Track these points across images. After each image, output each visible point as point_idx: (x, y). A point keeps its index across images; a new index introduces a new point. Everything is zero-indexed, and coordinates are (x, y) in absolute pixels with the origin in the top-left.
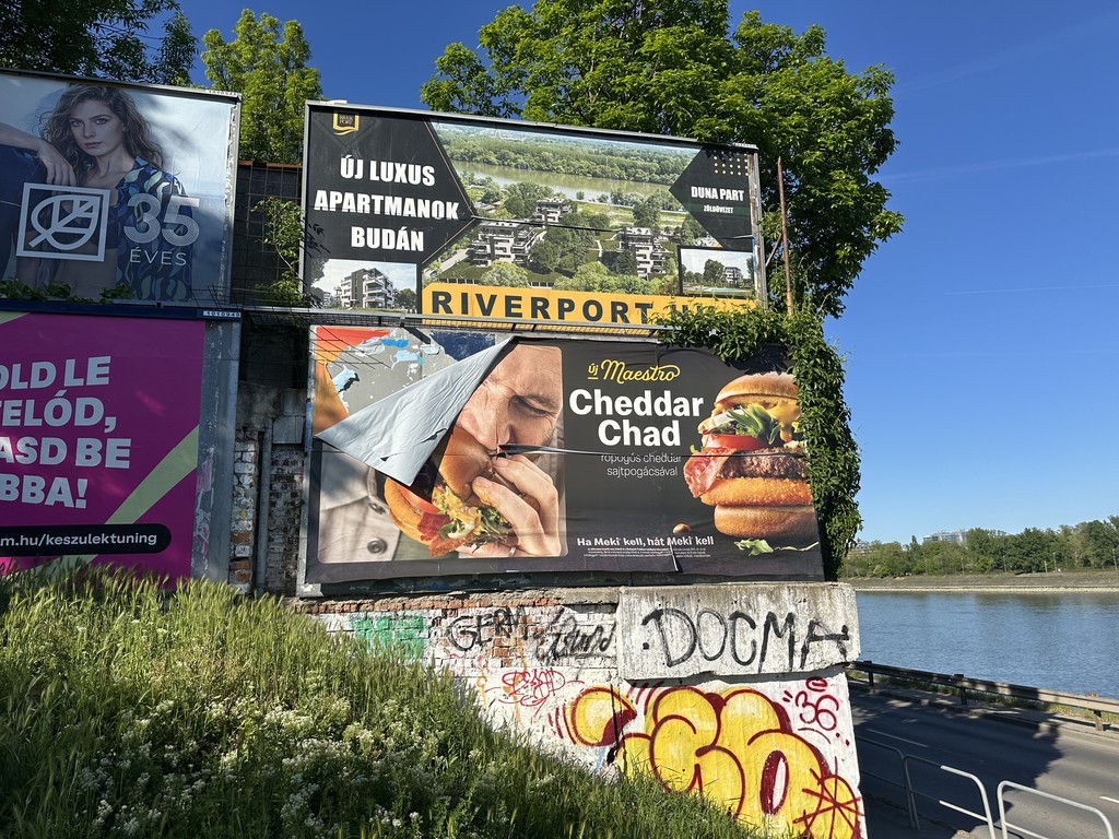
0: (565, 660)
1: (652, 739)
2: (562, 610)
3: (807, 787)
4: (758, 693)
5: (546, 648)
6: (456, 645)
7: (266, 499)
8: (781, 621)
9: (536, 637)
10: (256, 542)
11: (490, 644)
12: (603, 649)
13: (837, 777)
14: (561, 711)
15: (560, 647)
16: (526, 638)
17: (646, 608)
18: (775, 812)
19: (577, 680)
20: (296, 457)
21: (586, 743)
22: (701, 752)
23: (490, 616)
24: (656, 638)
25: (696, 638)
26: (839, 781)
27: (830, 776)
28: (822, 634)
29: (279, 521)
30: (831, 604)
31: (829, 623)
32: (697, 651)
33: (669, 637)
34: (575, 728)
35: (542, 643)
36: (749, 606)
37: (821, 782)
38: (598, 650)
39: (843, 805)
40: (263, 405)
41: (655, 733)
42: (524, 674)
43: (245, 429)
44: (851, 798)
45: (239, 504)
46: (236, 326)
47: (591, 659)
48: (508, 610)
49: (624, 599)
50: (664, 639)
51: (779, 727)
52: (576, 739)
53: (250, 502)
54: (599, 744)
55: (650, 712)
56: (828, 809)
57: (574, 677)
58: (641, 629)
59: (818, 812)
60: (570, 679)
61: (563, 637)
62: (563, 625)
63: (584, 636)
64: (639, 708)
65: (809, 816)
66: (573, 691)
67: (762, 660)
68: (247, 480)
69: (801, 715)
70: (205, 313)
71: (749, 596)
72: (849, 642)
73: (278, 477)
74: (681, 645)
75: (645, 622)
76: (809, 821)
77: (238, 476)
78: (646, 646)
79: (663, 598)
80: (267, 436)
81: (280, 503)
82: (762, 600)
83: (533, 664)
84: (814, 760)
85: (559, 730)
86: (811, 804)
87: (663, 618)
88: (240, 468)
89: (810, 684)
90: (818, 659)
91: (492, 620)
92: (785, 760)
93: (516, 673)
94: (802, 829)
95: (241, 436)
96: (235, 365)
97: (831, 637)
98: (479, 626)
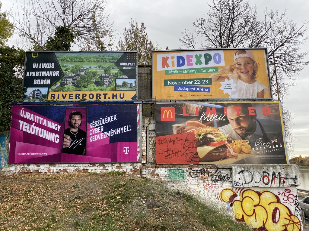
0: (219, 182)
1: (242, 202)
2: (217, 170)
3: (285, 217)
4: (271, 192)
5: (214, 178)
6: (192, 177)
7: (148, 142)
8: (277, 174)
9: (211, 176)
10: (146, 152)
11: (200, 177)
12: (228, 179)
13: (294, 215)
14: (218, 194)
15: (217, 178)
16: (208, 176)
17: (239, 170)
18: (276, 223)
19: (222, 186)
20: (154, 133)
21: (225, 201)
22: (255, 206)
23: (199, 170)
24: (242, 177)
25: (253, 178)
26: (295, 217)
27: (292, 215)
28: (289, 177)
29: (151, 147)
30: (291, 170)
31: (291, 175)
32: (253, 181)
33: (245, 177)
34: (222, 198)
35: (212, 177)
36: (267, 170)
37: (290, 216)
38: (227, 180)
39: (296, 223)
40: (147, 121)
41: (243, 200)
42: (208, 184)
43: (143, 127)
44: (298, 221)
45: (143, 143)
46: (141, 104)
47: (225, 182)
48: (204, 169)
49: (233, 167)
50: (244, 177)
51: (277, 201)
52: (222, 200)
53: (145, 143)
54: (228, 202)
55: (241, 195)
56: (292, 224)
57: (221, 186)
58: (238, 175)
59: (289, 224)
60: (220, 186)
61: (218, 176)
62: (218, 173)
63: (223, 176)
64: (238, 194)
65: (286, 225)
66: (221, 189)
67: (272, 184)
68: (144, 138)
69: (283, 199)
70: (135, 102)
71: (268, 167)
72: (297, 180)
73: (150, 137)
74: (249, 179)
75: (239, 173)
76: (286, 226)
77: (142, 137)
78: (239, 179)
79: (244, 167)
80: (148, 128)
81: (151, 143)
82: (271, 168)
83: (211, 182)
84: (288, 210)
85: (218, 198)
86: (287, 222)
87: (244, 172)
88: (143, 135)
89: (286, 191)
90: (288, 184)
91: (200, 171)
92: (279, 210)
93: (206, 184)
94: (285, 228)
95: (143, 128)
96: (141, 113)
97: (291, 178)
98: (197, 173)
